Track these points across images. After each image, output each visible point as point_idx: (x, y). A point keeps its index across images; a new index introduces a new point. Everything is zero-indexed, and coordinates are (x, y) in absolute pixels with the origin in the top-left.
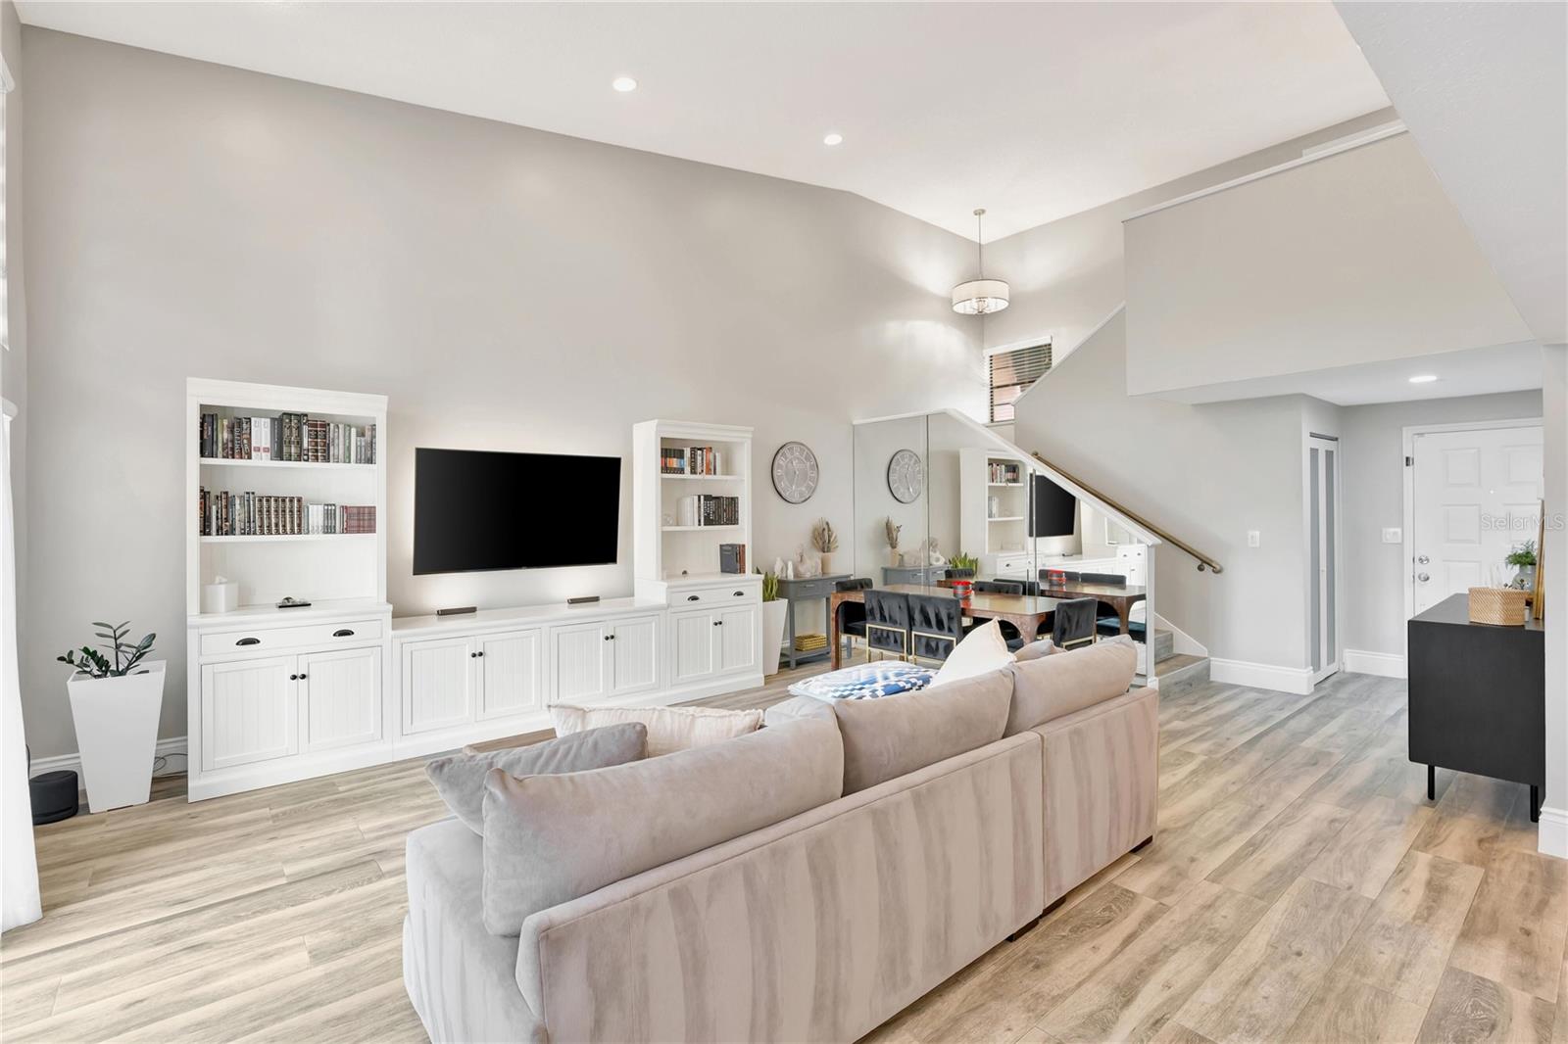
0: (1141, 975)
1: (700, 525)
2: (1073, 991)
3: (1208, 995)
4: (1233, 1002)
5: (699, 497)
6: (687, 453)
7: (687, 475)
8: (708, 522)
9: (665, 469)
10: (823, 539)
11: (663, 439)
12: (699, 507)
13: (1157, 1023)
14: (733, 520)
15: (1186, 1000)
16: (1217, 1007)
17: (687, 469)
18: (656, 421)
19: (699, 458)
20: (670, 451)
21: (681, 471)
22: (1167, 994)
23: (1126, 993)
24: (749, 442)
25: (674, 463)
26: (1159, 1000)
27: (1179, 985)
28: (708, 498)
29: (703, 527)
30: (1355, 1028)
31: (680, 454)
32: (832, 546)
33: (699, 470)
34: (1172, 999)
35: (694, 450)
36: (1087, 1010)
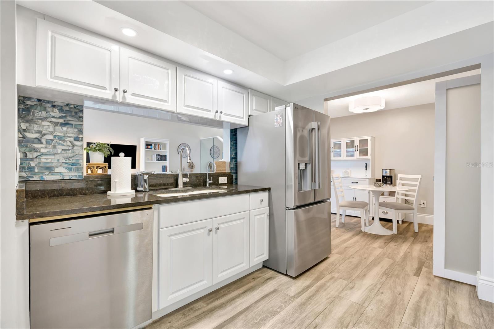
1: (156, 160)
5: (156, 155)
6: (153, 145)
7: (153, 149)
8: (158, 160)
9: (147, 148)
10: (191, 166)
11: (146, 142)
12: (156, 157)
14: (165, 160)
17: (153, 148)
18: (144, 138)
19: (156, 146)
20: (148, 145)
21: (151, 149)
24: (169, 143)
25: (150, 147)
28: (159, 155)
29: (157, 161)
31: (151, 145)
32: (193, 167)
33: (156, 149)
35: (155, 144)
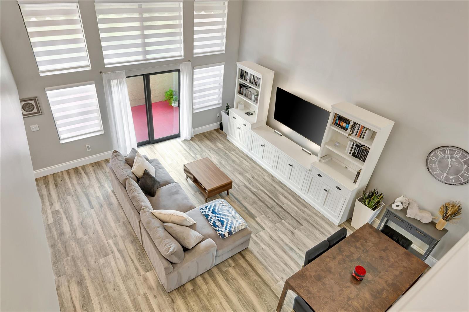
0: (123, 257)
2: (124, 244)
3: (113, 263)
4: (110, 266)
13: (112, 252)
15: (114, 259)
16: (110, 263)
22: (117, 258)
23: (120, 252)
26: (116, 255)
27: (118, 261)
30: (95, 281)
34: (115, 258)
36: (119, 244)
